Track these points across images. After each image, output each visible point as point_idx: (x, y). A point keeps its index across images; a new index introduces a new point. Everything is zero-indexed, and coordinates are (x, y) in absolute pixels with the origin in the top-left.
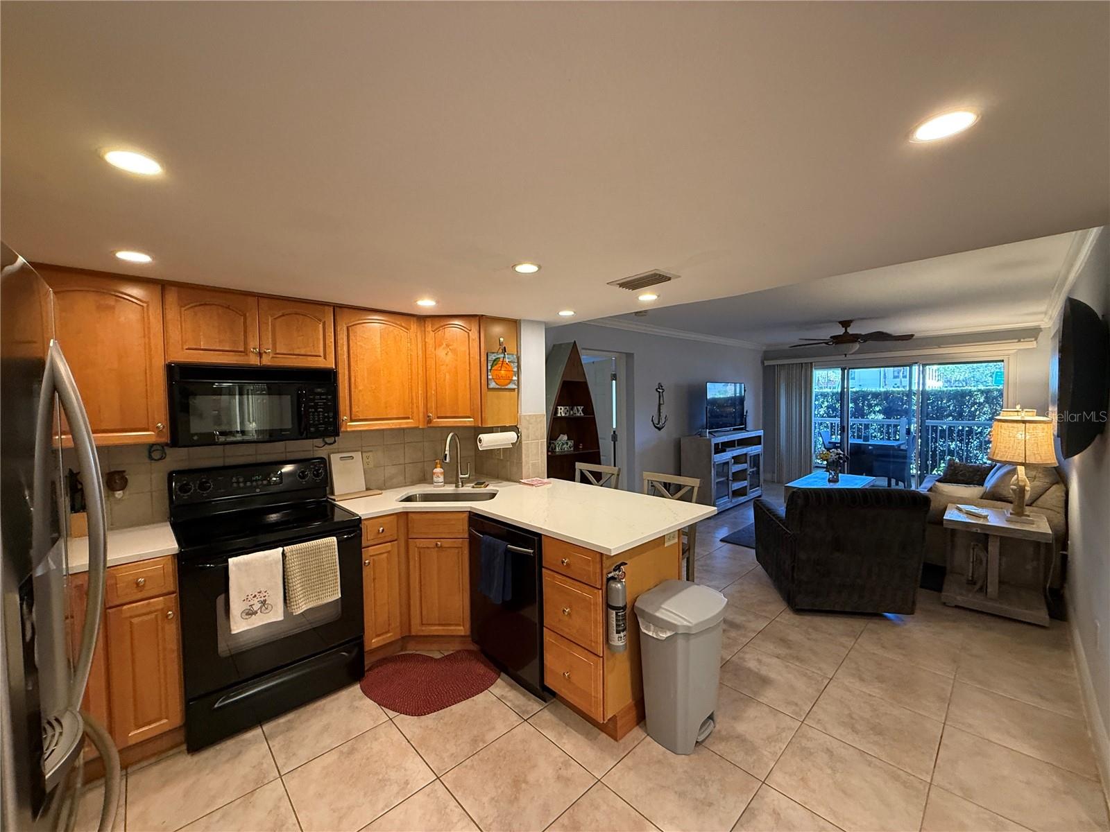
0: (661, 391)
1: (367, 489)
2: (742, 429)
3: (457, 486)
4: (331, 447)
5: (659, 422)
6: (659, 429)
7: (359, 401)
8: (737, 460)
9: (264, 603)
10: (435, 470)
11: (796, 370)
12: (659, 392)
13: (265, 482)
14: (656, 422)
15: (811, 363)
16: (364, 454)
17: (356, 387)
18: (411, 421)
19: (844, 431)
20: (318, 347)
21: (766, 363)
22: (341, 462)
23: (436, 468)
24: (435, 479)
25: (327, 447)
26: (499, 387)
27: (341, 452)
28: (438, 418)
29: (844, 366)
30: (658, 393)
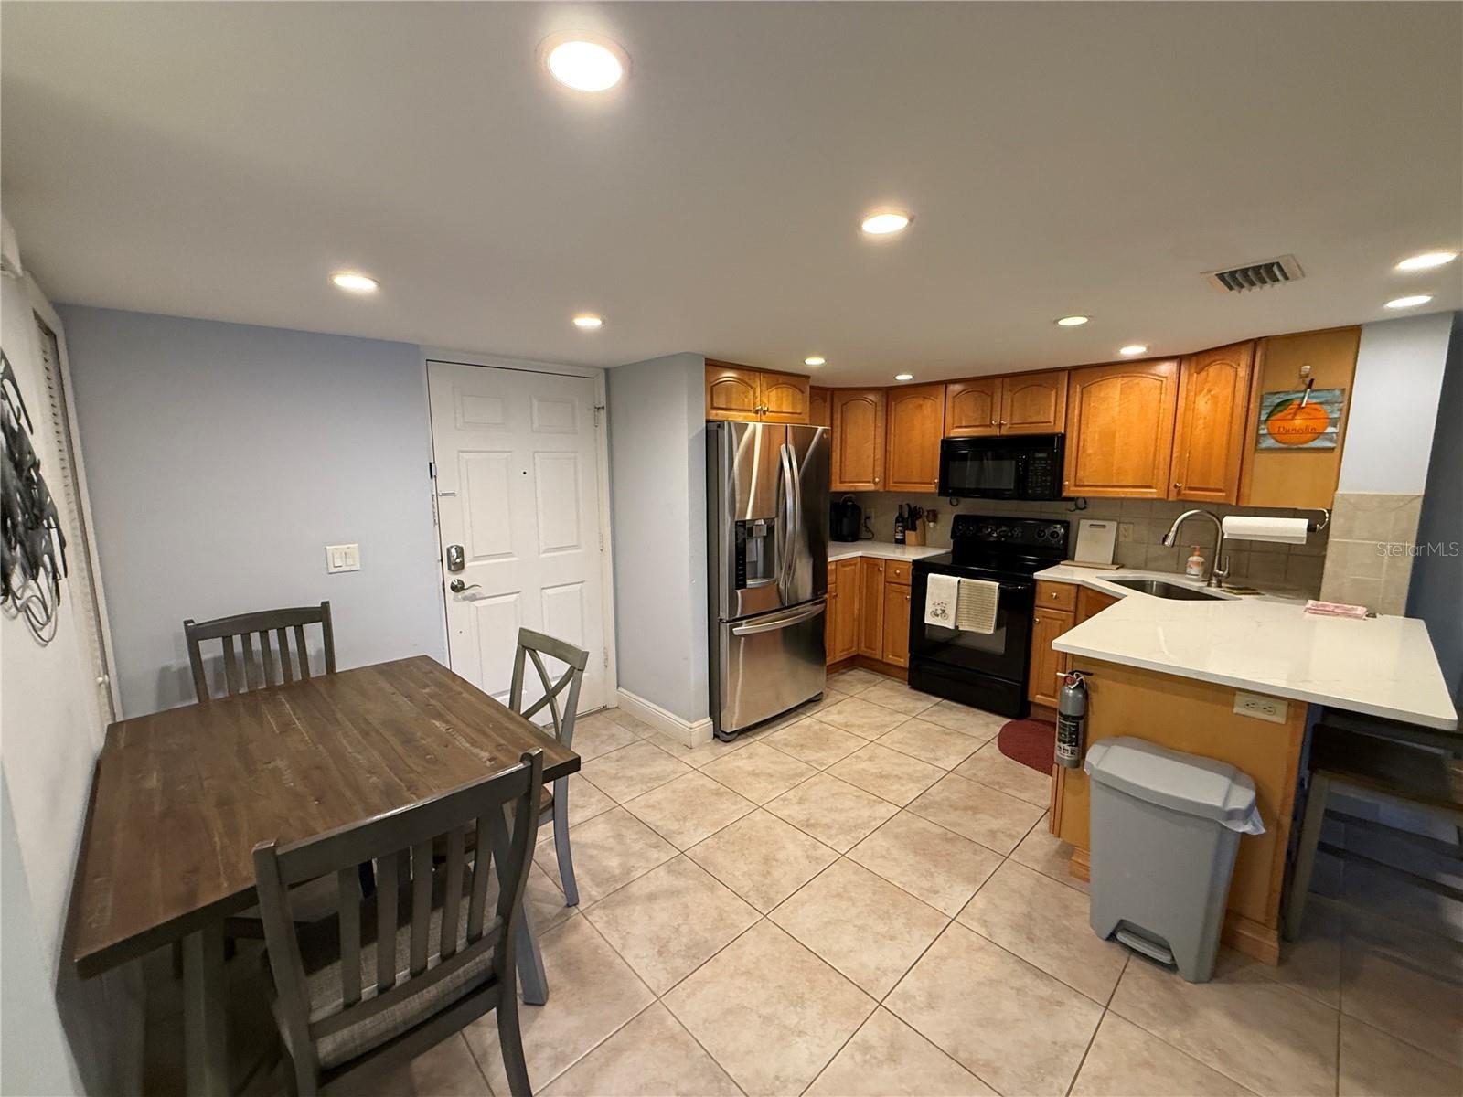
1: (1113, 563)
3: (1209, 585)
4: (1083, 512)
7: (1085, 465)
9: (944, 611)
10: (1190, 559)
13: (1010, 534)
16: (1121, 526)
17: (1084, 451)
18: (1154, 490)
20: (1049, 414)
22: (1089, 529)
23: (1193, 555)
24: (1188, 570)
25: (1078, 511)
26: (1281, 445)
27: (1092, 519)
28: (1191, 489)
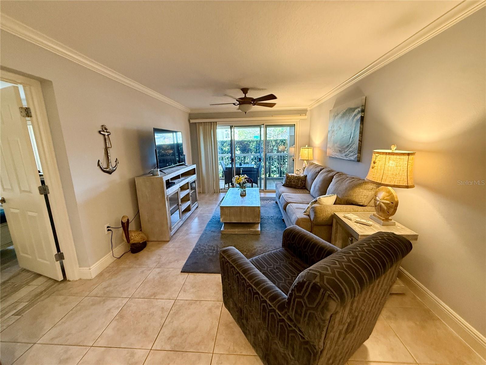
0: (106, 134)
2: (183, 165)
5: (108, 166)
6: (110, 173)
8: (182, 188)
11: (208, 125)
12: (104, 135)
14: (104, 166)
15: (216, 122)
19: (233, 161)
21: (192, 121)
29: (231, 125)
30: (102, 137)
